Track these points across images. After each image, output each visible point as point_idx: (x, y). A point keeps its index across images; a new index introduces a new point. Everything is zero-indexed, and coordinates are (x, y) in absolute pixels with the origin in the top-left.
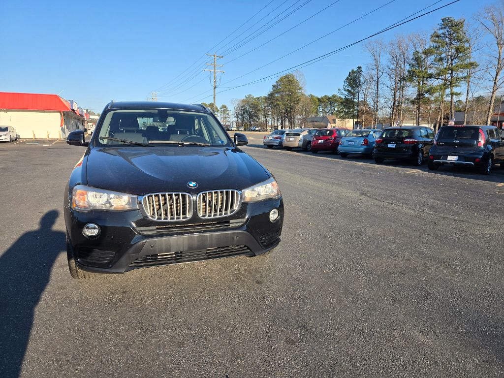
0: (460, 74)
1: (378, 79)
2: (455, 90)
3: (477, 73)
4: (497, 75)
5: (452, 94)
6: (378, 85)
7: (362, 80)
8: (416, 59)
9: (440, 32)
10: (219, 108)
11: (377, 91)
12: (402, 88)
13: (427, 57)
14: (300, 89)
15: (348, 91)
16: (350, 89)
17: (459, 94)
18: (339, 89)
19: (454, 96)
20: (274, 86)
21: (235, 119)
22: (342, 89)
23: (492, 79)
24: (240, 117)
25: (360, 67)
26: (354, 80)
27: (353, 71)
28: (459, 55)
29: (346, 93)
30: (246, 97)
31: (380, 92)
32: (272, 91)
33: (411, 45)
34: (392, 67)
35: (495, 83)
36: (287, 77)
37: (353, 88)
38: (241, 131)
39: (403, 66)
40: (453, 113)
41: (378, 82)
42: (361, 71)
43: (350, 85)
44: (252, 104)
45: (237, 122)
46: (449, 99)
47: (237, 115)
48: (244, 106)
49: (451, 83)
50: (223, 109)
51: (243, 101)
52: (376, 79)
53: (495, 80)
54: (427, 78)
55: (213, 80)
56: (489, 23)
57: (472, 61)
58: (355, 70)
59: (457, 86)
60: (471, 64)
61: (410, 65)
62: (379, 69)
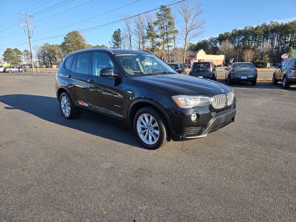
0: (170, 36)
1: (130, 37)
2: (170, 44)
3: (178, 36)
4: (186, 37)
5: (168, 46)
6: (130, 40)
7: (121, 36)
8: (150, 27)
9: (160, 13)
10: (22, 52)
11: (131, 44)
12: (144, 42)
13: (155, 26)
14: (84, 40)
15: (114, 43)
16: (116, 42)
17: (171, 46)
18: (109, 42)
19: (169, 47)
20: (65, 38)
21: (38, 60)
22: (111, 41)
23: (184, 39)
24: (42, 58)
25: (120, 29)
26: (117, 37)
27: (116, 31)
28: (170, 26)
29: (113, 44)
30: (44, 44)
31: (132, 44)
32: (64, 41)
33: (145, 19)
34: (137, 30)
35: (186, 41)
36: (74, 32)
37: (117, 41)
38: (44, 68)
39: (142, 30)
40: (169, 56)
41: (130, 38)
42: (120, 31)
43: (115, 39)
44: (50, 50)
45: (39, 62)
46: (167, 49)
47: (39, 57)
48: (44, 51)
49: (167, 41)
50: (25, 53)
51: (42, 47)
52: (129, 37)
53: (186, 40)
54: (157, 37)
55: (27, 32)
56: (181, 10)
57: (175, 29)
58: (117, 30)
59: (170, 42)
60: (176, 31)
61: (147, 30)
62: (130, 30)
